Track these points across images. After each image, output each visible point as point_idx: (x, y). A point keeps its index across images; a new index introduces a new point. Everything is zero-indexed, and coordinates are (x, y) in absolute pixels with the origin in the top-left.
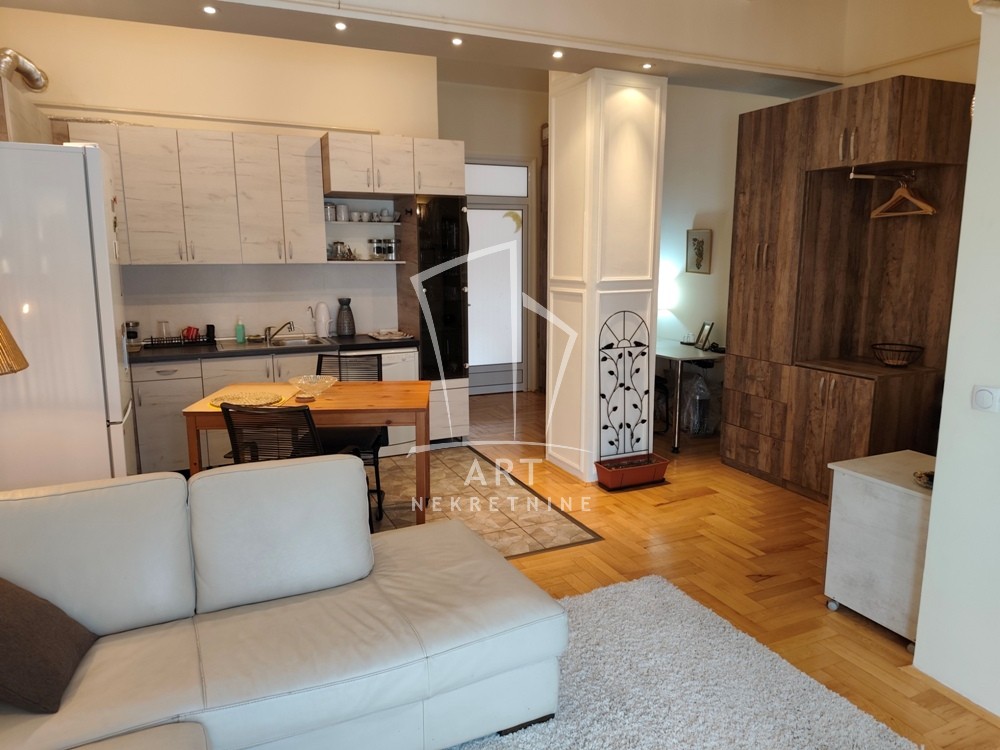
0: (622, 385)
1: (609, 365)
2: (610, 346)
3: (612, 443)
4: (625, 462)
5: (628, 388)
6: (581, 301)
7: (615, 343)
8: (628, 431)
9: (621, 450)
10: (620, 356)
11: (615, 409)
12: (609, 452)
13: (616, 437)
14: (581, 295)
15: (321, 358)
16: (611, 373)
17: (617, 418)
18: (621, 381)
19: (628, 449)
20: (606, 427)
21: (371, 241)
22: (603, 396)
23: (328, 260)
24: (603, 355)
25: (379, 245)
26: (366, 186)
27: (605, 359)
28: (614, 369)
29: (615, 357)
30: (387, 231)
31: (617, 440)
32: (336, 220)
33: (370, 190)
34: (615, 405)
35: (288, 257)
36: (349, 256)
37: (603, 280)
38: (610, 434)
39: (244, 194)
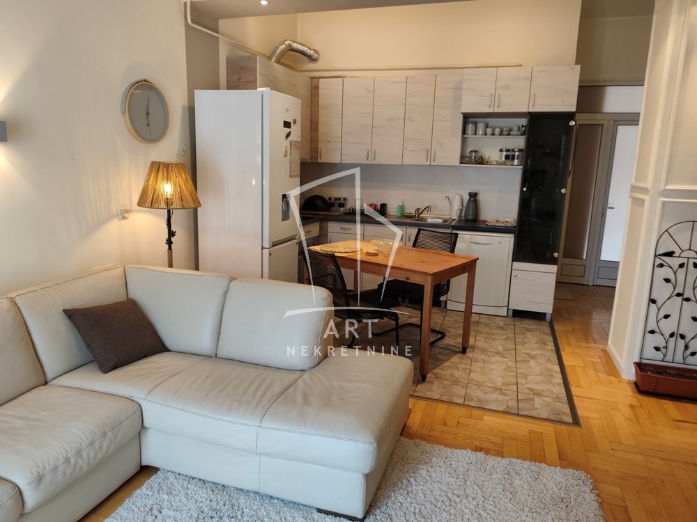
0: (679, 295)
1: (665, 272)
2: (670, 254)
3: (657, 349)
4: (674, 372)
5: (688, 300)
6: (643, 206)
7: (678, 252)
8: (681, 343)
9: (669, 357)
10: (681, 266)
11: (667, 317)
12: (652, 356)
13: (664, 345)
14: (643, 201)
15: (419, 231)
16: (667, 281)
17: (668, 326)
18: (679, 290)
19: (679, 358)
20: (652, 332)
21: (501, 150)
22: (653, 301)
23: (461, 163)
24: (658, 261)
25: (508, 153)
26: (488, 107)
27: (661, 266)
28: (671, 277)
29: (676, 266)
30: (519, 142)
31: (666, 347)
32: (475, 134)
33: (491, 110)
34: (668, 313)
35: (432, 160)
36: (481, 161)
37: (669, 187)
38: (658, 340)
39: (409, 117)
